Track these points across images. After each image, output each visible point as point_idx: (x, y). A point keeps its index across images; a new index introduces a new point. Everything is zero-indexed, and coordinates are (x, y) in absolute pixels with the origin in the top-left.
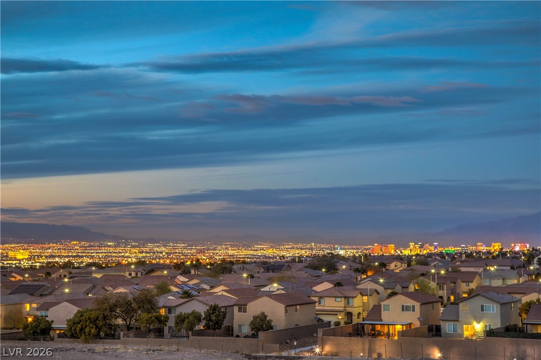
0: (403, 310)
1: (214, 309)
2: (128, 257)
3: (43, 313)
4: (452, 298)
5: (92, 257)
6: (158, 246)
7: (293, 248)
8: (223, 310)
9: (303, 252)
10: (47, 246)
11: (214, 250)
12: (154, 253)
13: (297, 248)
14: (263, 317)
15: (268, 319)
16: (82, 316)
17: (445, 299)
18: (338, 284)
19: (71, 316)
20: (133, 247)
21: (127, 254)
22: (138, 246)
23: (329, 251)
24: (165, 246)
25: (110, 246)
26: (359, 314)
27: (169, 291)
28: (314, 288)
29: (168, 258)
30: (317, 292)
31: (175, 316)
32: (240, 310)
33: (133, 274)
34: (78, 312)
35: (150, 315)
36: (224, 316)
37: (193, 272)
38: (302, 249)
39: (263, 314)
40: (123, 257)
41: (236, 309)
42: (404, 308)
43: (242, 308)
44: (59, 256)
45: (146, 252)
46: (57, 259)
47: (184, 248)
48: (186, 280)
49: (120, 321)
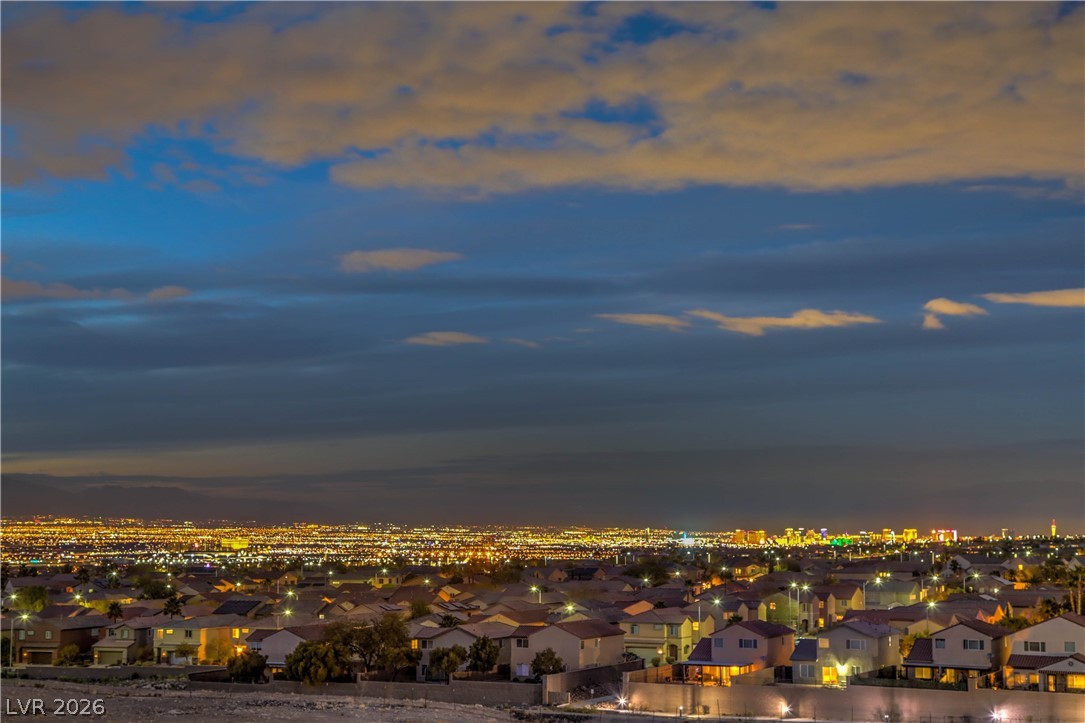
0: (741, 646)
1: (484, 642)
2: (386, 547)
3: (256, 645)
4: (821, 621)
5: (336, 547)
6: (429, 532)
7: (619, 535)
8: (496, 644)
9: (635, 540)
10: (274, 531)
11: (507, 537)
12: (423, 542)
13: (626, 536)
14: (548, 655)
15: (556, 656)
16: (305, 650)
17: (812, 623)
18: (659, 605)
19: (291, 650)
20: (393, 533)
21: (386, 543)
22: (400, 532)
23: (671, 540)
24: (437, 531)
25: (361, 532)
26: (688, 646)
27: (429, 613)
28: (627, 610)
29: (442, 549)
30: (630, 616)
31: (430, 653)
32: (519, 644)
33: (386, 581)
34: (302, 644)
35: (397, 650)
36: (497, 654)
37: (466, 581)
38: (633, 537)
39: (549, 650)
40: (379, 546)
41: (514, 642)
42: (742, 644)
43: (523, 642)
44: (291, 546)
45: (411, 541)
46: (288, 550)
47: (466, 534)
48: (456, 592)
49: (356, 657)
